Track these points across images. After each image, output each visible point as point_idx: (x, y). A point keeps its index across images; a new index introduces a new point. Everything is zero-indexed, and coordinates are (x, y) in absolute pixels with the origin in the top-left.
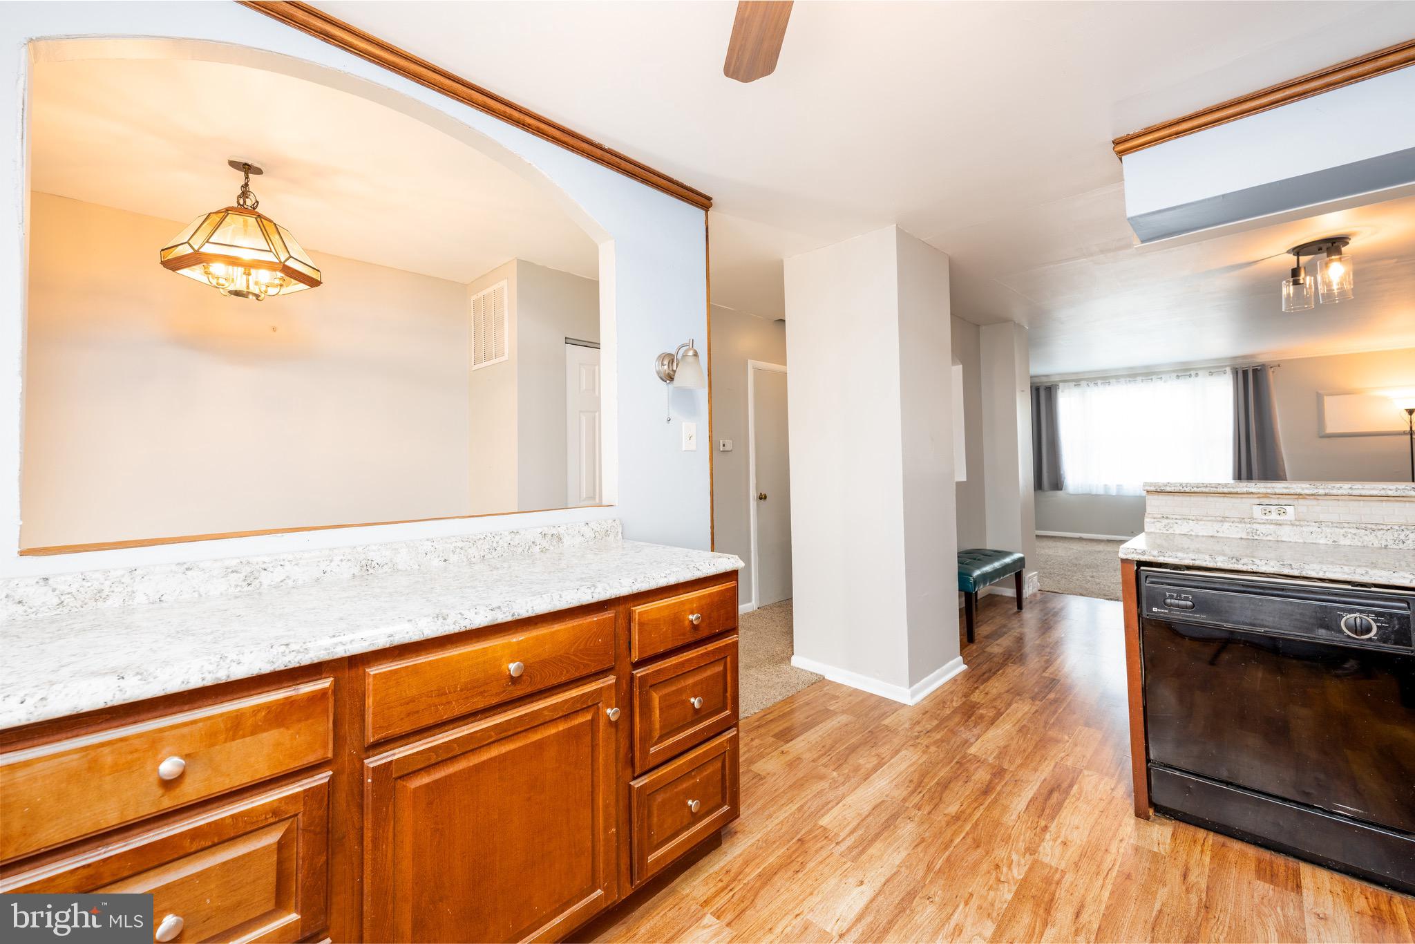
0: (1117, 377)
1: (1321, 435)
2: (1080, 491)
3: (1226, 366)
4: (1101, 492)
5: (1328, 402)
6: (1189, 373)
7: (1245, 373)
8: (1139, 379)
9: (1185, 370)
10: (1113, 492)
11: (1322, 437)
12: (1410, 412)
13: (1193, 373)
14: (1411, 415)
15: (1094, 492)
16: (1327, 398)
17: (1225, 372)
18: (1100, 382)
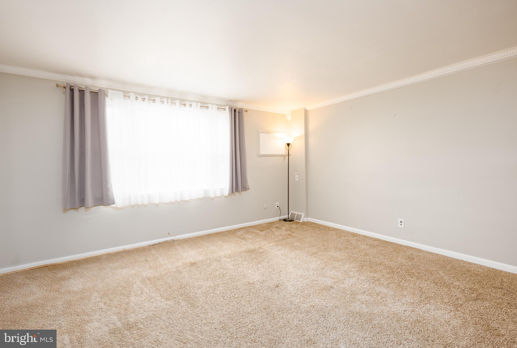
3: (228, 105)
5: (262, 136)
7: (235, 111)
9: (204, 103)
11: (258, 156)
12: (288, 145)
13: (209, 105)
14: (288, 146)
15: (140, 203)
16: (261, 134)
17: (224, 109)
18: (146, 97)
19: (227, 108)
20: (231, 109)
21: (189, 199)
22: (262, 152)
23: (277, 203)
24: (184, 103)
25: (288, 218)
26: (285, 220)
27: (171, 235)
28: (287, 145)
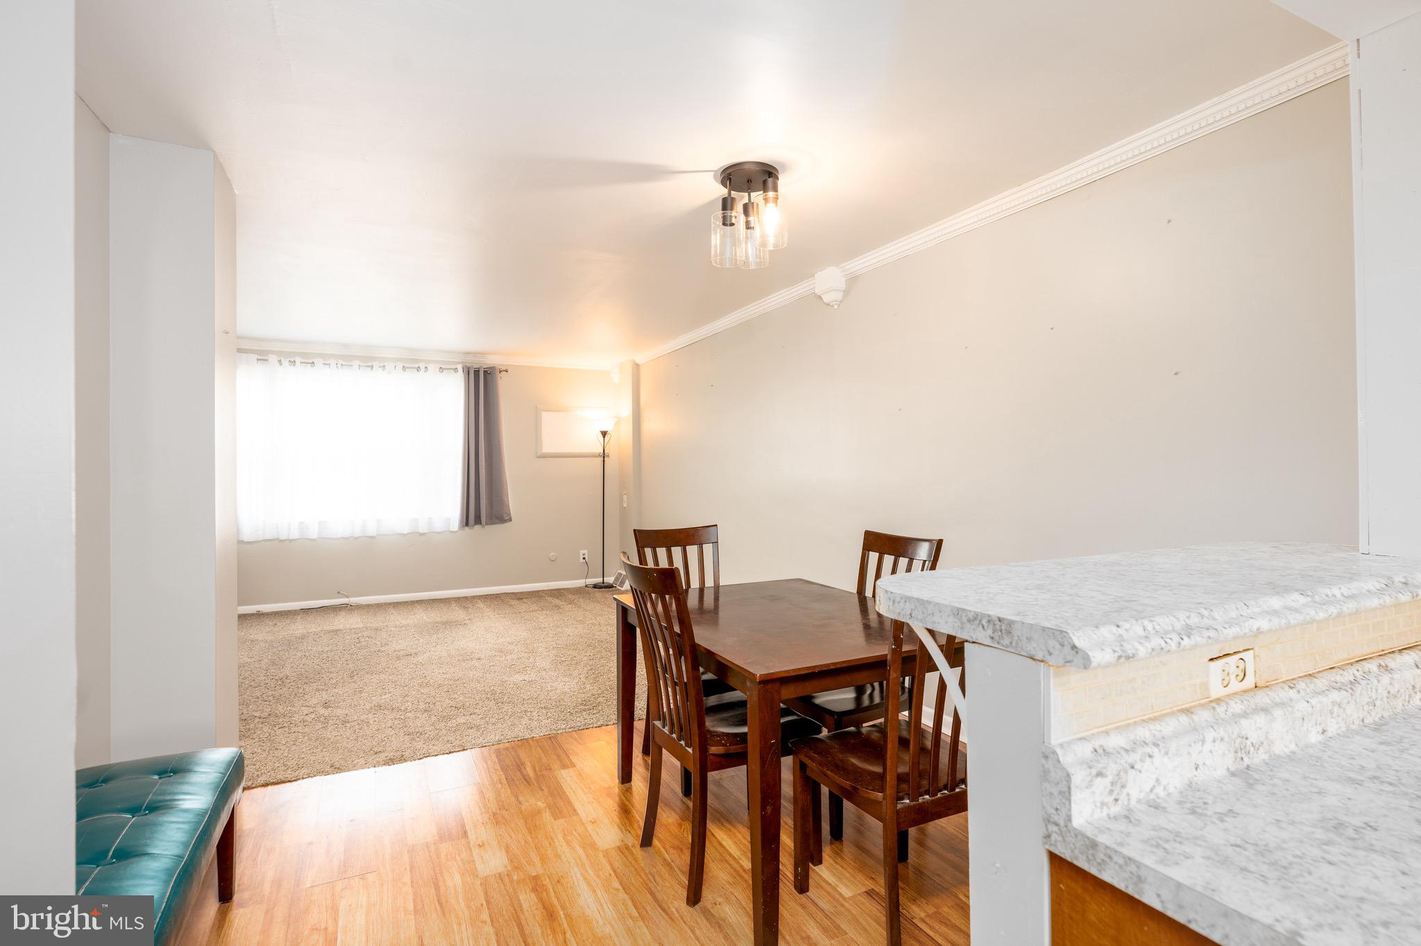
0: (326, 358)
1: (539, 454)
2: (260, 536)
3: (459, 363)
4: (295, 534)
5: (546, 417)
6: (416, 366)
7: (477, 372)
8: (356, 363)
9: (413, 362)
10: (313, 534)
11: (538, 457)
12: (604, 434)
13: (422, 365)
14: (604, 437)
15: (283, 537)
16: (544, 414)
17: (456, 370)
18: (298, 360)
19: (460, 367)
20: (467, 371)
21: (375, 535)
22: (547, 448)
23: (582, 552)
24: (370, 364)
25: (603, 583)
26: (595, 586)
27: (342, 594)
28: (601, 435)
